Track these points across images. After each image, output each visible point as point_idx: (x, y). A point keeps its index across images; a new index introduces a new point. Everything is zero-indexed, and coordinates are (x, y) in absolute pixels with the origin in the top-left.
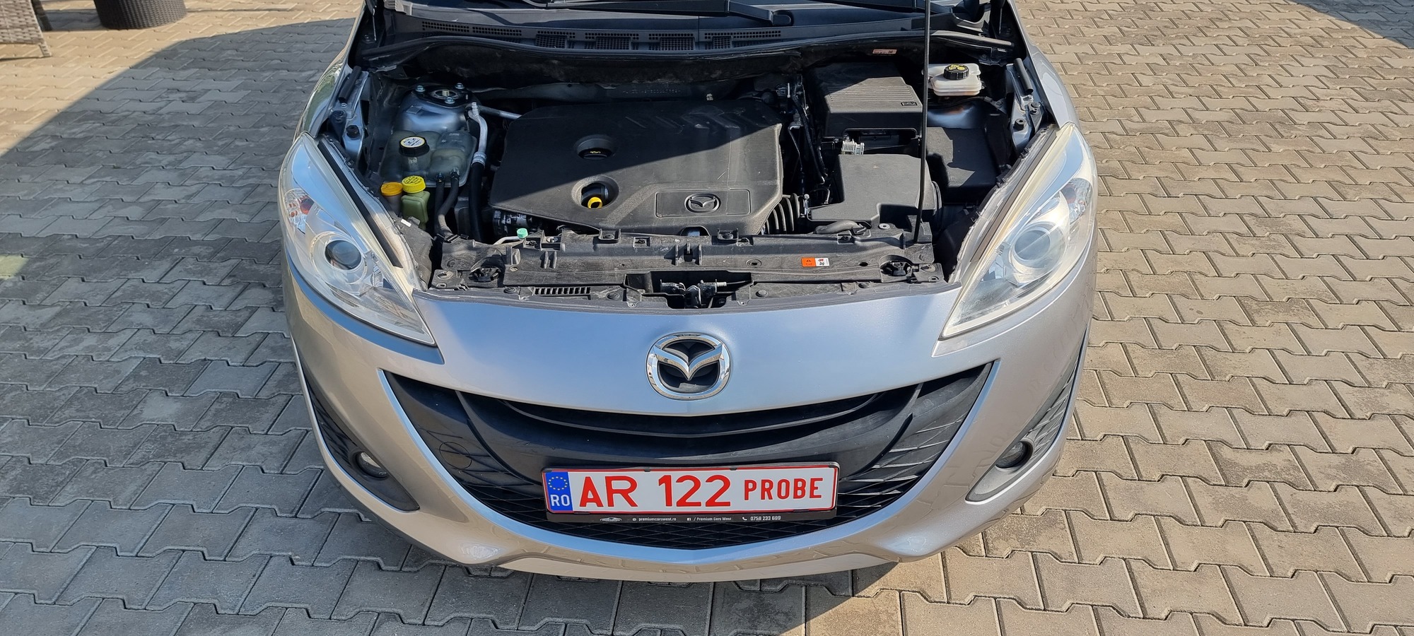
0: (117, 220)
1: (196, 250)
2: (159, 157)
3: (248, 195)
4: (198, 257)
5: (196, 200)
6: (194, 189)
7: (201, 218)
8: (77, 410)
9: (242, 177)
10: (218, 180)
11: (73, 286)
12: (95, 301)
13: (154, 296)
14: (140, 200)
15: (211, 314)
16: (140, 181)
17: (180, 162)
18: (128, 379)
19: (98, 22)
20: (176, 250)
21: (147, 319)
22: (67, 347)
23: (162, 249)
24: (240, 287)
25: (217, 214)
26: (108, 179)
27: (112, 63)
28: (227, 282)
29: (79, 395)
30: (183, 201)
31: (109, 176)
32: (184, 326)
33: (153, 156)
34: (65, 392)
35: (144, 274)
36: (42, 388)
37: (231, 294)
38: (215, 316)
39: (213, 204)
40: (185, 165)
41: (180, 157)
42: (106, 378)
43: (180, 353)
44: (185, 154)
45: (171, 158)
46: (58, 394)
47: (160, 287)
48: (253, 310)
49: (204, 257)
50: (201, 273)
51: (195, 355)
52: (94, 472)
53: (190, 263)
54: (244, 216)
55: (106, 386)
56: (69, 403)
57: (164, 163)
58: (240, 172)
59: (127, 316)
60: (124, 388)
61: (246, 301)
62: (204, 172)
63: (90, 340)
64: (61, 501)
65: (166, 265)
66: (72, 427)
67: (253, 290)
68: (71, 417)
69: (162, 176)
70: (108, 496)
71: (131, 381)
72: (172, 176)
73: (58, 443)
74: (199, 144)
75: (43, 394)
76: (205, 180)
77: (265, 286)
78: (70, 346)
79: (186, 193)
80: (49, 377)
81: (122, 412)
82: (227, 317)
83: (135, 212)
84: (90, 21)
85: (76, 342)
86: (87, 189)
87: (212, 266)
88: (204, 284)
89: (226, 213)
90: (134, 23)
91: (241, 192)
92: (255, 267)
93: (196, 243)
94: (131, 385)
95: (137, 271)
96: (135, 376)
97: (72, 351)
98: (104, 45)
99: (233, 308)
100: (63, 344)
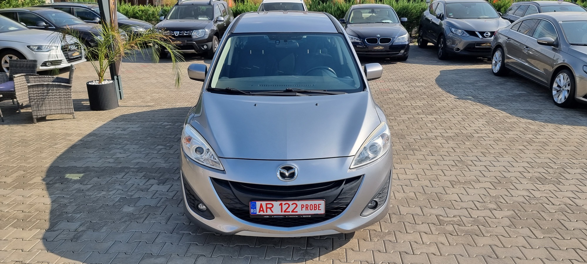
0: (106, 163)
1: (132, 170)
2: (117, 146)
3: (146, 155)
4: (133, 172)
5: (130, 157)
6: (129, 154)
7: (132, 162)
8: (103, 210)
9: (143, 151)
10: (136, 152)
11: (96, 179)
12: (104, 183)
13: (121, 182)
14: (112, 157)
15: (139, 186)
16: (111, 152)
17: (124, 147)
18: (117, 202)
19: (90, 109)
20: (126, 170)
21: (120, 187)
22: (97, 194)
23: (121, 170)
24: (147, 179)
25: (137, 161)
26: (101, 152)
27: (96, 120)
28: (143, 178)
29: (103, 206)
30: (126, 157)
31: (101, 151)
32: (132, 189)
33: (115, 145)
34: (99, 205)
35: (117, 176)
36: (91, 204)
37: (144, 181)
38: (141, 186)
39: (135, 158)
40: (125, 148)
41: (123, 146)
42: (110, 202)
43: (132, 196)
44: (125, 145)
45: (120, 146)
46: (96, 206)
47: (122, 179)
48: (152, 185)
49: (135, 172)
50: (134, 176)
51: (136, 196)
52: (111, 224)
53: (131, 173)
54: (146, 161)
55: (111, 204)
56: (100, 208)
57: (118, 147)
58: (143, 150)
59: (114, 187)
60: (116, 204)
61: (150, 183)
62: (131, 150)
63: (104, 193)
64: (102, 231)
65: (123, 174)
66: (102, 214)
67: (152, 180)
68: (101, 211)
69: (118, 151)
70: (117, 229)
71: (118, 202)
72: (121, 151)
73: (99, 217)
74: (128, 142)
75: (92, 206)
76: (132, 152)
77: (155, 179)
78: (98, 194)
79: (126, 155)
80: (93, 202)
81: (117, 210)
82: (144, 187)
83: (111, 160)
84: (87, 108)
85: (99, 193)
86: (95, 154)
87: (138, 174)
88: (136, 178)
89: (140, 160)
90: (102, 109)
91: (144, 155)
92: (151, 174)
93: (132, 168)
94: (118, 203)
95: (115, 175)
96: (119, 201)
97: (99, 195)
98: (93, 115)
99: (146, 184)
100: (95, 194)
